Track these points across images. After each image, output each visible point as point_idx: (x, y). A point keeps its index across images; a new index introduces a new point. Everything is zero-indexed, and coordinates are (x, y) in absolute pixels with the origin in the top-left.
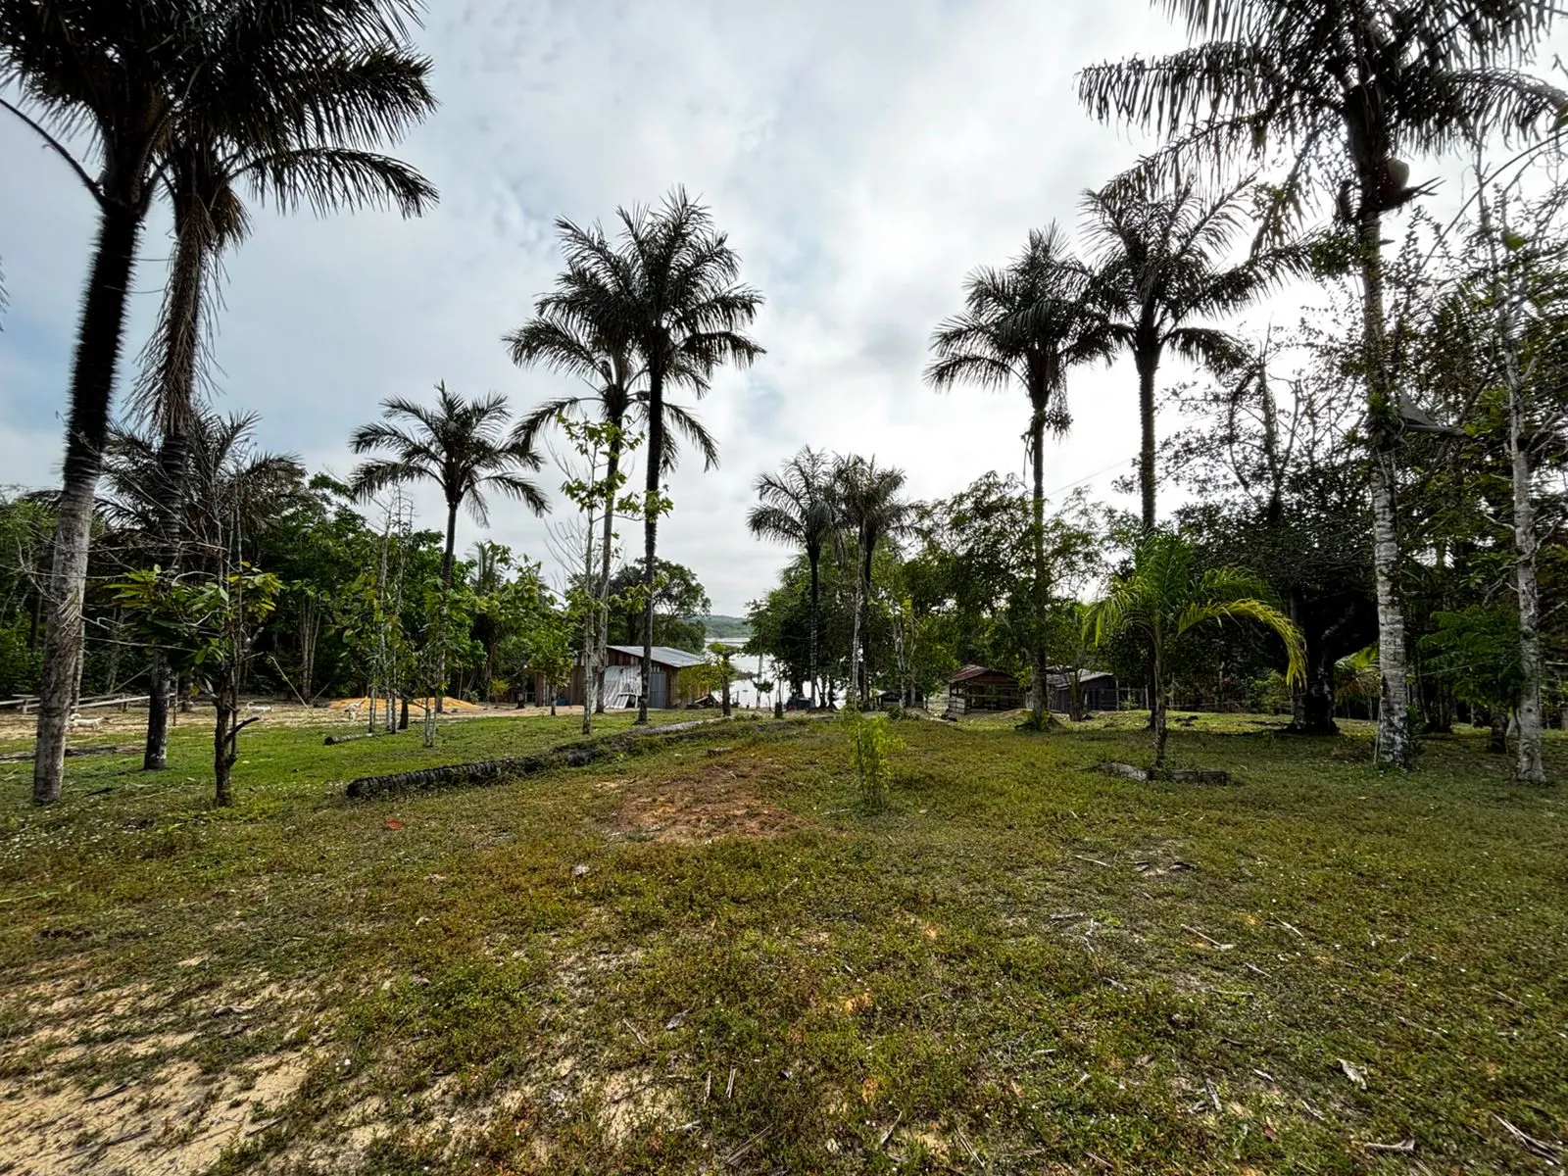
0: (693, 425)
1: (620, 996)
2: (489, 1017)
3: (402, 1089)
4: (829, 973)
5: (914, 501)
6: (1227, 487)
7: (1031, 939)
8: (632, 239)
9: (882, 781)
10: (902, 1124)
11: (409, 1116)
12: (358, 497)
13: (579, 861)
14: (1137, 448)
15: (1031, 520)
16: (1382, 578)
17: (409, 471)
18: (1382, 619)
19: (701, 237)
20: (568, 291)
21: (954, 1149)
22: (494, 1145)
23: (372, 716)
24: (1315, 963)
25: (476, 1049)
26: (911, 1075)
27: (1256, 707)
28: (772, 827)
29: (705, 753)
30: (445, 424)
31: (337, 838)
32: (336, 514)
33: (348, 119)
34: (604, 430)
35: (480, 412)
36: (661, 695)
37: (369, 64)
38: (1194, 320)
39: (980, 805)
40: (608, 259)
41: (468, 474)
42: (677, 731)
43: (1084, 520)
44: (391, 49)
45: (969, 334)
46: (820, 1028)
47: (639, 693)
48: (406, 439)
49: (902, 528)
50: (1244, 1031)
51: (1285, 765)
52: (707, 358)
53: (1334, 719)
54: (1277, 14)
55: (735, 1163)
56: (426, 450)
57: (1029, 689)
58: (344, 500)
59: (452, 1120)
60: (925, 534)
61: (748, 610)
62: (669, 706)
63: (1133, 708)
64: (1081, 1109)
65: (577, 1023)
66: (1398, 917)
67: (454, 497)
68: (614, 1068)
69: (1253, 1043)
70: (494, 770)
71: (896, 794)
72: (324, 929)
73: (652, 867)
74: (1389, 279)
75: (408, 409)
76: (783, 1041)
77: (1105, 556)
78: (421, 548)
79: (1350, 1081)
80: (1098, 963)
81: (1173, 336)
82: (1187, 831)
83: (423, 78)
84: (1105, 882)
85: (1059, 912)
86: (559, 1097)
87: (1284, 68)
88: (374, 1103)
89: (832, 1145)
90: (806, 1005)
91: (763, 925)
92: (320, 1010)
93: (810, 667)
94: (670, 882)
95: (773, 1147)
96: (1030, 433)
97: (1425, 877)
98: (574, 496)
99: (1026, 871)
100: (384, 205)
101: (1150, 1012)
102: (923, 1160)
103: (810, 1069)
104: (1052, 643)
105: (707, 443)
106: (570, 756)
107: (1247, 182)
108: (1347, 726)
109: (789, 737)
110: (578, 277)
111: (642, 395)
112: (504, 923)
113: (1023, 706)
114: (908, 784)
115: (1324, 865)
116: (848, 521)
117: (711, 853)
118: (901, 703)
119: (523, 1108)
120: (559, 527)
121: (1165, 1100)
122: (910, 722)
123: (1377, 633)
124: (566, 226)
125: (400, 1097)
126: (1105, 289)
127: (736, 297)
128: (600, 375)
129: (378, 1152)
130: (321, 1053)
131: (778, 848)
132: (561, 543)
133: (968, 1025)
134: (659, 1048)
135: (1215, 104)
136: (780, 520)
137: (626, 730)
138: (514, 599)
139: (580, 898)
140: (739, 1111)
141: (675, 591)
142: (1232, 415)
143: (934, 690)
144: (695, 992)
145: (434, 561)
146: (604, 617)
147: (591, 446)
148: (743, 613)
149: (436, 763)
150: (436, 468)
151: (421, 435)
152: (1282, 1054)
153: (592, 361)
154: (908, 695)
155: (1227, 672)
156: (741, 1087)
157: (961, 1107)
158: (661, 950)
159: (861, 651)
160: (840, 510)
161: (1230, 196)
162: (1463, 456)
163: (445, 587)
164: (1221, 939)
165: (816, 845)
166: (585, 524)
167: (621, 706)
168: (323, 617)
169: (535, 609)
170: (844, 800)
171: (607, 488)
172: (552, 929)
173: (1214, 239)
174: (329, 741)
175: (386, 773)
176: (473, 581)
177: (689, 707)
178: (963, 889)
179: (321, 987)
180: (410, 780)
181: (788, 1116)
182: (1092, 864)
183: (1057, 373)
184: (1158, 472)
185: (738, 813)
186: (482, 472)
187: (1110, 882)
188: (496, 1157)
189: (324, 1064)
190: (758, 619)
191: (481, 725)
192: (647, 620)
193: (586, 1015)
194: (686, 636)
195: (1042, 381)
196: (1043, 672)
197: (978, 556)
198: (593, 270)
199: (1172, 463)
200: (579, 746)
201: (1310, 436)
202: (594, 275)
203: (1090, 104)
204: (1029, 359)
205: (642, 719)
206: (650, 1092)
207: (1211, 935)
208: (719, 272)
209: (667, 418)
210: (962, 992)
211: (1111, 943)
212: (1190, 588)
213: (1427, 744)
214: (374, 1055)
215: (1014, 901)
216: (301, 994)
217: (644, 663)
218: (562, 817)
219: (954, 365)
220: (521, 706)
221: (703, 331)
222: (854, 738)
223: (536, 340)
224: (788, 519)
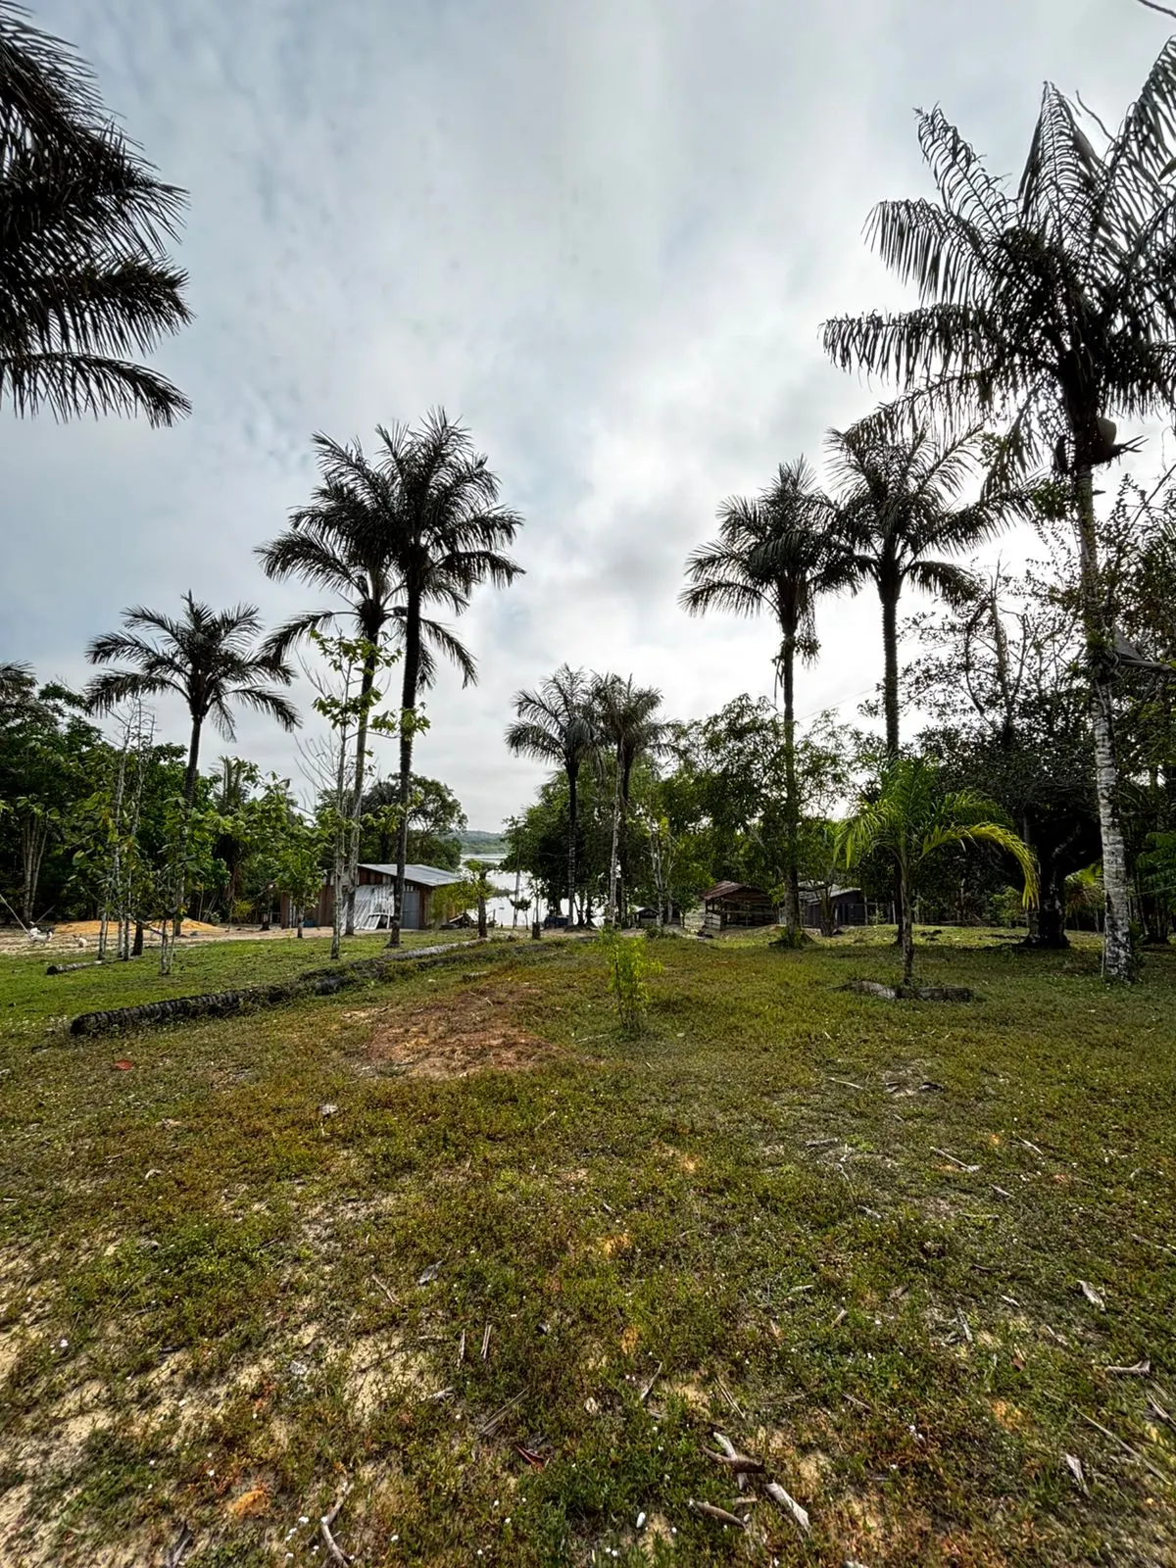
0: (451, 641)
1: (369, 1250)
2: (225, 1282)
3: (125, 1370)
4: (587, 1213)
5: (670, 720)
6: (964, 711)
7: (788, 1167)
8: (391, 457)
9: (641, 1004)
10: (663, 1377)
11: (132, 1401)
12: (94, 709)
13: (326, 1100)
14: (880, 674)
15: (783, 741)
16: (1103, 802)
17: (151, 684)
18: (1104, 839)
19: (461, 458)
20: (324, 505)
21: (715, 1400)
22: (228, 1432)
23: (103, 942)
24: (1054, 1182)
25: (210, 1320)
26: (671, 1322)
27: (995, 922)
28: (529, 1057)
29: (460, 978)
30: (192, 635)
31: (58, 1082)
32: (69, 726)
33: (96, 327)
34: (359, 647)
35: (229, 624)
36: (414, 915)
37: (121, 274)
38: (932, 554)
39: (736, 1027)
40: (366, 476)
41: (216, 687)
42: (431, 955)
43: (832, 743)
44: (144, 261)
45: (723, 561)
46: (579, 1275)
47: (391, 914)
48: (149, 650)
49: (659, 746)
50: (991, 1256)
51: (1022, 980)
52: (467, 577)
53: (1066, 933)
54: (999, 283)
55: (490, 1433)
56: (171, 662)
57: (782, 904)
58: (78, 712)
59: (181, 1403)
60: (683, 754)
61: (506, 827)
62: (423, 926)
63: (881, 923)
64: (839, 1348)
65: (322, 1283)
66: (1128, 1131)
67: (198, 711)
68: (362, 1332)
69: (999, 1269)
70: (236, 1000)
71: (654, 1017)
72: (40, 1188)
73: (404, 1104)
74: (1102, 538)
75: (151, 619)
76: (541, 1291)
77: (853, 777)
78: (162, 762)
79: (1090, 1304)
80: (853, 1193)
81: (913, 568)
82: (935, 1049)
83: (176, 290)
84: (858, 1105)
85: (814, 1138)
86: (301, 1369)
87: (1006, 332)
88: (94, 1388)
89: (592, 1405)
90: (563, 1249)
91: (519, 1164)
92: (33, 1283)
93: (567, 885)
94: (423, 1121)
95: (531, 1411)
96: (780, 657)
97: (1151, 1090)
98: (326, 712)
99: (782, 1095)
100: (132, 415)
101: (904, 1240)
102: (684, 1416)
103: (568, 1321)
104: (804, 860)
105: (465, 660)
106: (318, 985)
107: (976, 431)
108: (1075, 938)
109: (547, 960)
110: (335, 492)
111: (399, 611)
112: (245, 1171)
113: (777, 922)
114: (666, 1007)
115: (1060, 1081)
116: (606, 739)
117: (466, 1087)
118: (659, 921)
119: (261, 1385)
120: (310, 744)
121: (919, 1333)
122: (667, 940)
123: (1101, 852)
124: (324, 442)
125: (123, 1380)
126: (849, 522)
127: (496, 517)
128: (356, 591)
129: (98, 1446)
130: (34, 1334)
131: (535, 1080)
132: (312, 760)
133: (728, 1264)
134: (411, 1306)
135: (946, 359)
136: (539, 737)
137: (376, 954)
138: (261, 819)
139: (327, 1141)
140: (494, 1374)
141: (430, 807)
142: (967, 645)
143: (690, 906)
144: (449, 1240)
145: (175, 776)
146: (355, 838)
147: (345, 662)
148: (501, 829)
149: (174, 993)
150: (180, 680)
151: (165, 646)
152: (1028, 1278)
153: (347, 576)
154: (666, 913)
155: (967, 888)
156: (497, 1345)
157: (721, 1354)
158: (413, 1196)
159: (619, 868)
160: (598, 728)
161: (961, 443)
162: (1169, 687)
163: (187, 806)
164: (968, 1160)
165: (573, 1075)
166: (338, 742)
167: (372, 928)
168: (50, 835)
169: (283, 829)
170: (603, 1026)
171: (361, 705)
172: (297, 1176)
173: (947, 480)
174: (52, 971)
175: (116, 1006)
176: (216, 796)
177: (444, 928)
178: (720, 1118)
179: (36, 1255)
180: (144, 1014)
181: (546, 1376)
182: (845, 1086)
183: (806, 601)
184: (901, 697)
185: (494, 1043)
186: (230, 685)
187: (862, 1104)
188: (230, 1444)
189: (38, 1346)
190: (516, 836)
191: (223, 949)
192: (401, 840)
193: (332, 1273)
194: (442, 854)
195: (792, 608)
196: (795, 889)
197: (732, 776)
198: (351, 486)
199: (913, 689)
200: (328, 973)
201: (1037, 666)
202: (351, 491)
203: (834, 352)
204: (779, 586)
205: (394, 942)
206: (401, 1357)
207: (958, 1157)
208: (479, 494)
209: (424, 635)
210: (719, 1229)
211: (864, 1169)
212: (932, 810)
213: (1147, 956)
214: (95, 1332)
215: (771, 1129)
216: (11, 1265)
217: (398, 883)
218: (309, 1051)
219: (710, 588)
220: (266, 928)
221: (462, 550)
222: (613, 961)
223: (289, 553)
224: (546, 736)
